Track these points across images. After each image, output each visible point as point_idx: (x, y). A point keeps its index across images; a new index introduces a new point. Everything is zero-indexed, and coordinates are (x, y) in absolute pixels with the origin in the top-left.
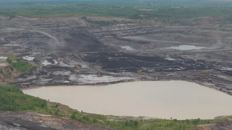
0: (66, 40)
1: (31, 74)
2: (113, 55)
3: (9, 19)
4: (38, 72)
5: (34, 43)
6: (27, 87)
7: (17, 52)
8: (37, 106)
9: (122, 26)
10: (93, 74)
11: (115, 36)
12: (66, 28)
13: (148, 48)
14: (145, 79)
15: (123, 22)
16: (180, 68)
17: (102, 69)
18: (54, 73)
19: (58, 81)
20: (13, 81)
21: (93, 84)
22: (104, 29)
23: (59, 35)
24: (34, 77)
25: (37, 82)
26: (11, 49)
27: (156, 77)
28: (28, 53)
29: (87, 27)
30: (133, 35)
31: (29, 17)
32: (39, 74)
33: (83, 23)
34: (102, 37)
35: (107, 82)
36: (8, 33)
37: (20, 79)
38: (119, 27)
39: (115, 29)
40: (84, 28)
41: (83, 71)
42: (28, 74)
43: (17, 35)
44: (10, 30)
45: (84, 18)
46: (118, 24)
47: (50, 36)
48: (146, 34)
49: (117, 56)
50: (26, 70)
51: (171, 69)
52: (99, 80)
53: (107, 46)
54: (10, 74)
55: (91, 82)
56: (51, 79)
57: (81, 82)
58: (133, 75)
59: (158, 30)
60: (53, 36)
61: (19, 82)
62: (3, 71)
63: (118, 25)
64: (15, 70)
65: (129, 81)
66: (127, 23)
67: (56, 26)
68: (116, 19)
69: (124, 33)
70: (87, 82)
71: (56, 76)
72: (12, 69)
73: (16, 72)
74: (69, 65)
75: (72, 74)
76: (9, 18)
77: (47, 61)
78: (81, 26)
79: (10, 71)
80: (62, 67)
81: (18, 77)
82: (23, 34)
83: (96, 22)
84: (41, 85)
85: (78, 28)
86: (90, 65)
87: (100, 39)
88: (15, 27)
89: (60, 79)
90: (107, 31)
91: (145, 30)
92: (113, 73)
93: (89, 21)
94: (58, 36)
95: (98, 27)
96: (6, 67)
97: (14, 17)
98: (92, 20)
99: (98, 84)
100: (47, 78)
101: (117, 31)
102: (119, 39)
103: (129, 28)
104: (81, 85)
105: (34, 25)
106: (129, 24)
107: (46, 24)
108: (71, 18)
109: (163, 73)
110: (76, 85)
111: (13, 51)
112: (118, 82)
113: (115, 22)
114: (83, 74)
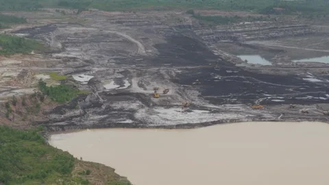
0: (157, 46)
1: (73, 107)
2: (222, 72)
3: (78, 13)
4: (88, 104)
5: (107, 51)
6: (60, 129)
7: (69, 66)
8: (57, 170)
9: (247, 24)
10: (178, 106)
11: (235, 39)
12: (162, 27)
13: (282, 61)
14: (260, 118)
15: (249, 18)
16: (325, 97)
17: (198, 96)
18: (114, 105)
19: (114, 120)
20: (41, 119)
21: (171, 127)
22: (220, 28)
23: (147, 39)
24: (77, 112)
25: (80, 121)
26: (60, 63)
27: (279, 114)
28: (86, 68)
29: (193, 27)
30: (262, 39)
31: (108, 11)
32: (89, 107)
33: (189, 20)
34: (215, 41)
35: (195, 122)
36: (70, 34)
37: (54, 116)
38: (244, 26)
39: (236, 29)
40: (190, 27)
41: (164, 100)
42: (67, 107)
43: (82, 37)
44: (74, 29)
45: (191, 12)
46: (241, 21)
47: (133, 40)
48: (283, 37)
49: (230, 74)
50: (67, 100)
51: (310, 97)
52: (183, 118)
53: (218, 57)
54: (38, 106)
55: (168, 123)
56: (105, 116)
57: (151, 123)
58: (244, 110)
59: (302, 31)
60: (136, 39)
61: (50, 120)
62: (28, 101)
63: (241, 23)
64: (47, 100)
65: (232, 121)
66: (255, 19)
67: (146, 24)
68: (238, 13)
69: (249, 35)
70: (162, 122)
71: (115, 110)
72: (42, 99)
73: (49, 104)
74: (145, 89)
75: (142, 107)
76: (76, 11)
77: (113, 82)
78: (185, 24)
79: (39, 102)
80: (132, 94)
81: (51, 113)
82: (92, 36)
83: (209, 19)
84: (84, 127)
85: (180, 27)
86: (179, 89)
87: (209, 45)
88: (83, 26)
89: (119, 116)
90: (224, 32)
91: (281, 31)
92: (211, 106)
93: (198, 17)
94: (145, 40)
95: (210, 26)
96: (33, 96)
97: (84, 10)
98: (202, 15)
99: (179, 126)
100: (99, 114)
101: (239, 32)
102: (240, 45)
103: (258, 28)
104: (150, 127)
105: (112, 23)
106: (259, 22)
107: (132, 20)
108: (171, 12)
109: (293, 107)
110: (142, 127)
111: (63, 65)
112: (214, 123)
113: (238, 19)
114: (162, 106)
